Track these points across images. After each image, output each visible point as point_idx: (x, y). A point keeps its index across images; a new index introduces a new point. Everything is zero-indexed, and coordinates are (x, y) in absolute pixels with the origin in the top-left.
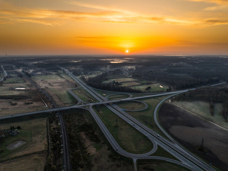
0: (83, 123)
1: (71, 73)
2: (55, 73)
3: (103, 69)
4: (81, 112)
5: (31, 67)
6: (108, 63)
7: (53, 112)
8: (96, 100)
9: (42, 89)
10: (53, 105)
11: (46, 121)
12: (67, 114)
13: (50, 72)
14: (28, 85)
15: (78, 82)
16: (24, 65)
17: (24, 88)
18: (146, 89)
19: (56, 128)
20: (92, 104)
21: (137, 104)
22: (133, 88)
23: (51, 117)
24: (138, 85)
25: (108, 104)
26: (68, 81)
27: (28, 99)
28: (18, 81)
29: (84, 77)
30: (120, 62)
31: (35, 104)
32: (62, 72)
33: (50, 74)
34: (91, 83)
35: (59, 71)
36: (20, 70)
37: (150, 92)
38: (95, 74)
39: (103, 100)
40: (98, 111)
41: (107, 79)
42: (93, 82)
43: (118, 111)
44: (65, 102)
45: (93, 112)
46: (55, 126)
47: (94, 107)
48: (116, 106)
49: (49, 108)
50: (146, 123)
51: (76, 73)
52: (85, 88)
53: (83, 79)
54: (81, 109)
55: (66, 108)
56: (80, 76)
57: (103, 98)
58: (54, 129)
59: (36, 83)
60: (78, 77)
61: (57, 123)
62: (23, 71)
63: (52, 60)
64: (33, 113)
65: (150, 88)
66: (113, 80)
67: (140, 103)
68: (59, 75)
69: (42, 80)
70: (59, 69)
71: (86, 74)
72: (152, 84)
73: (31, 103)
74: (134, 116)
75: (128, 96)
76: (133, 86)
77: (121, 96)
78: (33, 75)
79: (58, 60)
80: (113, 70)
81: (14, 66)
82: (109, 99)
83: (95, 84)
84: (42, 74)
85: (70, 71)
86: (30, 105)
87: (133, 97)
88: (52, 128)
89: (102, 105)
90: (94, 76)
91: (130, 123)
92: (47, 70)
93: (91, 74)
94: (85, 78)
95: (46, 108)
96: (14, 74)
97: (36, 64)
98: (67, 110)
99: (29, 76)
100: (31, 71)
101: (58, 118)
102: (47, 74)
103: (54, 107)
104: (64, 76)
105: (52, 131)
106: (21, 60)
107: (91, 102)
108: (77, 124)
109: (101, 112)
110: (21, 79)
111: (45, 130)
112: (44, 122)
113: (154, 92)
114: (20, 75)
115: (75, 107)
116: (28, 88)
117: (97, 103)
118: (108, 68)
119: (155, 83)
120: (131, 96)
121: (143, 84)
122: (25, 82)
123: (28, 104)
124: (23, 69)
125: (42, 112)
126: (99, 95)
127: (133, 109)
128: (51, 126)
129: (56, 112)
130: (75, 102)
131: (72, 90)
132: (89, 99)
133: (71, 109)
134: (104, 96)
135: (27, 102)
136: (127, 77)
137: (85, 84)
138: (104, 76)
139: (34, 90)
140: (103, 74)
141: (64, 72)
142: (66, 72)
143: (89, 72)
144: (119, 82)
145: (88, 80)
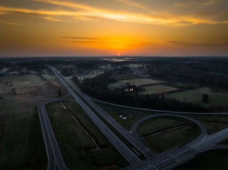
1: (59, 72)
2: (35, 72)
29: (77, 77)
32: (46, 71)
33: (28, 74)
34: (88, 88)
41: (113, 81)
51: (65, 73)
53: (75, 80)
60: (68, 78)
66: (125, 82)
68: (39, 75)
71: (80, 73)
85: (59, 69)
93: (87, 73)
94: (79, 78)
104: (46, 76)
118: (109, 67)
136: (142, 77)
137: (77, 89)
141: (49, 72)
142: (52, 71)
143: (85, 71)
144: (137, 85)
145: (84, 83)
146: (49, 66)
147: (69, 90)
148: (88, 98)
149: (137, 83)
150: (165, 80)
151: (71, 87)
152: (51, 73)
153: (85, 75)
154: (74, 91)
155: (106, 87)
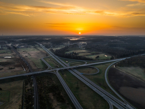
0: (51, 85)
1: (44, 47)
2: (33, 47)
3: (66, 44)
4: (50, 75)
5: (17, 43)
6: (68, 40)
7: (29, 75)
8: (61, 66)
9: (23, 58)
10: (29, 70)
11: (22, 83)
12: (40, 77)
13: (30, 46)
14: (14, 55)
15: (49, 53)
16: (13, 41)
17: (11, 57)
18: (96, 58)
19: (30, 89)
20: (58, 69)
21: (91, 69)
22: (87, 57)
23: (27, 80)
24: (90, 55)
25: (70, 69)
26: (41, 52)
27: (12, 65)
28: (7, 52)
30: (76, 40)
31: (17, 69)
32: (38, 46)
33: (30, 47)
34: (57, 53)
35: (36, 45)
36: (10, 45)
37: (99, 60)
38: (60, 47)
39: (66, 66)
40: (63, 74)
41: (68, 51)
42: (59, 53)
43: (77, 74)
44: (38, 68)
45: (58, 75)
46: (29, 88)
47: (60, 71)
48: (76, 71)
49: (27, 72)
50: (100, 85)
51: (47, 47)
52: (53, 57)
54: (49, 73)
55: (39, 72)
56: (50, 49)
57: (66, 65)
58: (28, 90)
59: (19, 53)
61: (31, 85)
62: (12, 45)
63: (32, 38)
64: (13, 76)
65: (98, 57)
67: (93, 68)
68: (35, 48)
69: (24, 52)
70: (36, 44)
71: (54, 47)
72: (100, 54)
73: (14, 68)
74: (90, 79)
75: (84, 63)
76: (86, 55)
77: (79, 63)
78: (18, 48)
79: (36, 38)
80: (72, 44)
81: (6, 42)
82: (71, 65)
83: (61, 54)
84: (24, 47)
85: (43, 45)
86: (12, 70)
87: (87, 64)
88: (27, 89)
89: (66, 70)
90: (59, 48)
91: (88, 84)
92: (28, 45)
94: (53, 49)
95: (25, 72)
96: (6, 47)
97: (21, 41)
98: (40, 74)
99: (15, 48)
100: (17, 45)
101: (33, 81)
102: (27, 47)
103: (30, 71)
104: (39, 48)
105: (27, 92)
106: (12, 38)
107: (58, 68)
108: (46, 85)
109: (65, 75)
110: (10, 50)
111: (22, 90)
112: (21, 84)
113: (102, 60)
114: (9, 48)
115: (46, 71)
116: (13, 57)
117: (62, 68)
118: (69, 44)
119: (101, 54)
120: (86, 63)
121: (93, 54)
122: (12, 53)
123: (11, 69)
124: (12, 44)
125: (21, 75)
126: (63, 62)
127: (88, 73)
128: (26, 87)
129: (31, 75)
130: (46, 67)
131: (44, 59)
132: (56, 65)
133: (42, 73)
134: (67, 63)
135: (11, 67)
136: (82, 49)
137: (53, 54)
138: (66, 49)
139: (17, 58)
140: (65, 47)
141: (39, 46)
143: (56, 46)
144: (76, 52)
145: (56, 52)
146: (38, 43)
147: (50, 54)
148: (57, 57)
149: (77, 52)
150: (90, 51)
155: (64, 53)
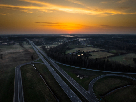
29: (45, 47)
32: (25, 42)
33: (14, 44)
41: (69, 49)
51: (37, 44)
53: (44, 49)
60: (39, 47)
66: (77, 49)
70: (25, 40)
85: (34, 42)
93: (52, 44)
137: (45, 55)
142: (29, 43)
145: (49, 50)
146: (28, 40)
147: (39, 55)
151: (41, 53)
152: (28, 43)
153: (50, 45)
154: (43, 56)
155: (65, 53)
